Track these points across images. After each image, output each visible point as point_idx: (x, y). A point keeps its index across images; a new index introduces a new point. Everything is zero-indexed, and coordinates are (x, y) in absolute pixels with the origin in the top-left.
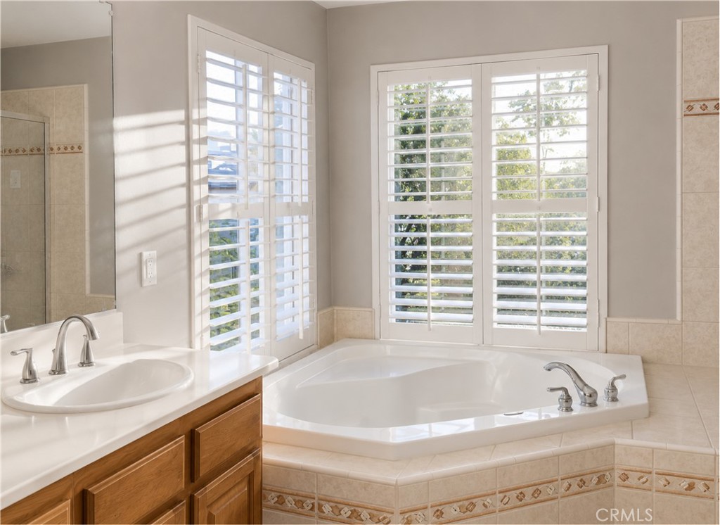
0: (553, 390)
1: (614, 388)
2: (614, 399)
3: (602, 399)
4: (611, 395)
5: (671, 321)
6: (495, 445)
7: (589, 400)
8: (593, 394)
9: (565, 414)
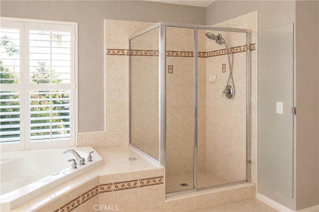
0: (70, 161)
1: (90, 157)
2: (91, 161)
3: (86, 161)
4: (90, 159)
5: (104, 131)
6: (54, 189)
7: (82, 162)
8: (84, 160)
9: (75, 170)
